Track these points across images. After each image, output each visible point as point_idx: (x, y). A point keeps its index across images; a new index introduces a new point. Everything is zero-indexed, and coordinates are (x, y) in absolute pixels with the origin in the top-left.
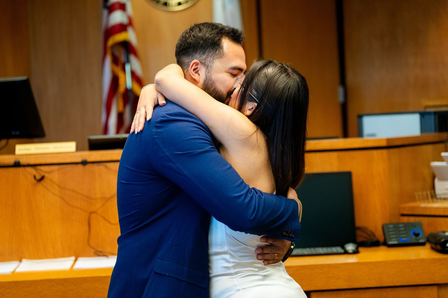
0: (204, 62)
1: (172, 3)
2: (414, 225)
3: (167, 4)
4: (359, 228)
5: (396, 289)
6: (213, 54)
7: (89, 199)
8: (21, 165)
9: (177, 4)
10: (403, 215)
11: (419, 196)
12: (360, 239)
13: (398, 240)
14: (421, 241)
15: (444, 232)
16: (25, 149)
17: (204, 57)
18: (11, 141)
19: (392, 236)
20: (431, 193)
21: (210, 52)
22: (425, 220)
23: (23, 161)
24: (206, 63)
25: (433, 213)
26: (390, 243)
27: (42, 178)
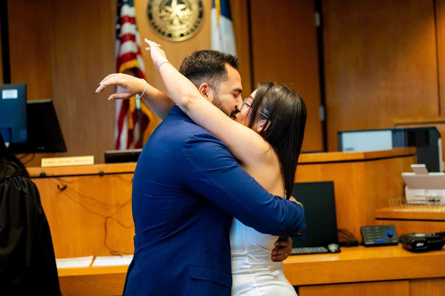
0: (211, 84)
1: (176, 35)
2: (387, 228)
3: (172, 36)
4: (340, 231)
5: (373, 283)
6: (219, 78)
7: (105, 206)
8: (47, 176)
9: (179, 35)
10: (378, 219)
11: (392, 202)
12: (341, 240)
13: (374, 241)
14: (395, 241)
15: (414, 234)
16: (50, 162)
17: (212, 80)
18: (37, 155)
19: (368, 238)
20: (402, 200)
21: (216, 76)
22: (397, 223)
23: (48, 173)
24: (214, 86)
25: (404, 217)
26: (368, 243)
27: (65, 188)
